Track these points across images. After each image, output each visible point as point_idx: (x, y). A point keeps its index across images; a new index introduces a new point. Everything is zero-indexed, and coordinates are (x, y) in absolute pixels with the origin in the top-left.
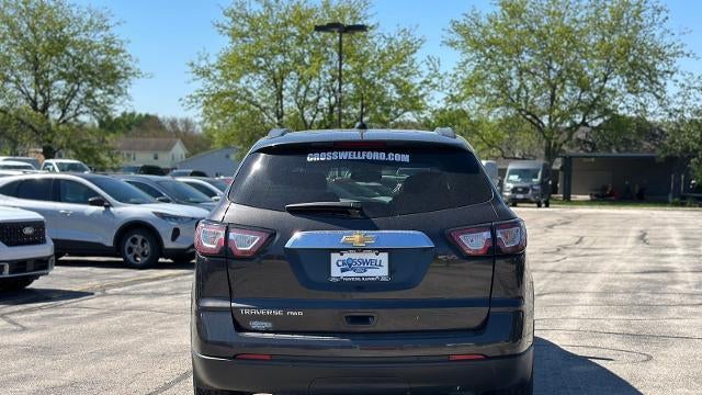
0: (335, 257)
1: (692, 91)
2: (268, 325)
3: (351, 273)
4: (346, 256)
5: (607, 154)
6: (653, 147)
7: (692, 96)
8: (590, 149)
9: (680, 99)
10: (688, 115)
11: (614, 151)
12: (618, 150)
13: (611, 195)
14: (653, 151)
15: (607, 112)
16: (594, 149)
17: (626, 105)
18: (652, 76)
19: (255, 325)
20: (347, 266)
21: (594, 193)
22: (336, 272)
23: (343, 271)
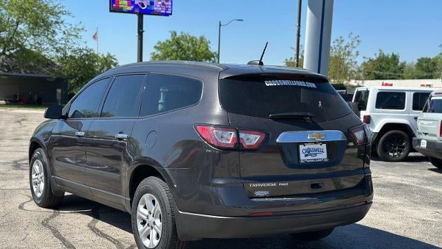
0: (301, 147)
1: (71, 37)
2: (266, 193)
3: (309, 157)
4: (307, 146)
5: (18, 74)
6: (48, 72)
7: (70, 41)
8: (6, 70)
9: (63, 42)
10: (69, 54)
11: (23, 72)
12: (25, 72)
13: (20, 101)
14: (48, 74)
15: (18, 45)
16: (9, 70)
17: (29, 43)
18: (47, 26)
19: (258, 193)
20: (308, 153)
21: (8, 99)
22: (302, 157)
23: (306, 156)
